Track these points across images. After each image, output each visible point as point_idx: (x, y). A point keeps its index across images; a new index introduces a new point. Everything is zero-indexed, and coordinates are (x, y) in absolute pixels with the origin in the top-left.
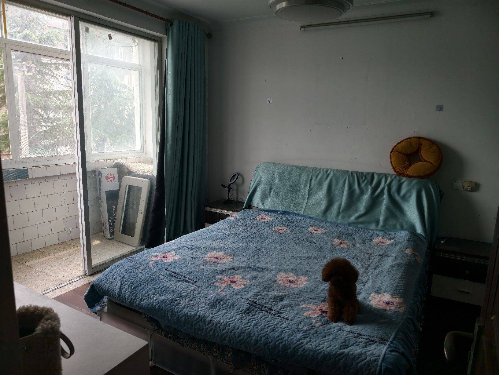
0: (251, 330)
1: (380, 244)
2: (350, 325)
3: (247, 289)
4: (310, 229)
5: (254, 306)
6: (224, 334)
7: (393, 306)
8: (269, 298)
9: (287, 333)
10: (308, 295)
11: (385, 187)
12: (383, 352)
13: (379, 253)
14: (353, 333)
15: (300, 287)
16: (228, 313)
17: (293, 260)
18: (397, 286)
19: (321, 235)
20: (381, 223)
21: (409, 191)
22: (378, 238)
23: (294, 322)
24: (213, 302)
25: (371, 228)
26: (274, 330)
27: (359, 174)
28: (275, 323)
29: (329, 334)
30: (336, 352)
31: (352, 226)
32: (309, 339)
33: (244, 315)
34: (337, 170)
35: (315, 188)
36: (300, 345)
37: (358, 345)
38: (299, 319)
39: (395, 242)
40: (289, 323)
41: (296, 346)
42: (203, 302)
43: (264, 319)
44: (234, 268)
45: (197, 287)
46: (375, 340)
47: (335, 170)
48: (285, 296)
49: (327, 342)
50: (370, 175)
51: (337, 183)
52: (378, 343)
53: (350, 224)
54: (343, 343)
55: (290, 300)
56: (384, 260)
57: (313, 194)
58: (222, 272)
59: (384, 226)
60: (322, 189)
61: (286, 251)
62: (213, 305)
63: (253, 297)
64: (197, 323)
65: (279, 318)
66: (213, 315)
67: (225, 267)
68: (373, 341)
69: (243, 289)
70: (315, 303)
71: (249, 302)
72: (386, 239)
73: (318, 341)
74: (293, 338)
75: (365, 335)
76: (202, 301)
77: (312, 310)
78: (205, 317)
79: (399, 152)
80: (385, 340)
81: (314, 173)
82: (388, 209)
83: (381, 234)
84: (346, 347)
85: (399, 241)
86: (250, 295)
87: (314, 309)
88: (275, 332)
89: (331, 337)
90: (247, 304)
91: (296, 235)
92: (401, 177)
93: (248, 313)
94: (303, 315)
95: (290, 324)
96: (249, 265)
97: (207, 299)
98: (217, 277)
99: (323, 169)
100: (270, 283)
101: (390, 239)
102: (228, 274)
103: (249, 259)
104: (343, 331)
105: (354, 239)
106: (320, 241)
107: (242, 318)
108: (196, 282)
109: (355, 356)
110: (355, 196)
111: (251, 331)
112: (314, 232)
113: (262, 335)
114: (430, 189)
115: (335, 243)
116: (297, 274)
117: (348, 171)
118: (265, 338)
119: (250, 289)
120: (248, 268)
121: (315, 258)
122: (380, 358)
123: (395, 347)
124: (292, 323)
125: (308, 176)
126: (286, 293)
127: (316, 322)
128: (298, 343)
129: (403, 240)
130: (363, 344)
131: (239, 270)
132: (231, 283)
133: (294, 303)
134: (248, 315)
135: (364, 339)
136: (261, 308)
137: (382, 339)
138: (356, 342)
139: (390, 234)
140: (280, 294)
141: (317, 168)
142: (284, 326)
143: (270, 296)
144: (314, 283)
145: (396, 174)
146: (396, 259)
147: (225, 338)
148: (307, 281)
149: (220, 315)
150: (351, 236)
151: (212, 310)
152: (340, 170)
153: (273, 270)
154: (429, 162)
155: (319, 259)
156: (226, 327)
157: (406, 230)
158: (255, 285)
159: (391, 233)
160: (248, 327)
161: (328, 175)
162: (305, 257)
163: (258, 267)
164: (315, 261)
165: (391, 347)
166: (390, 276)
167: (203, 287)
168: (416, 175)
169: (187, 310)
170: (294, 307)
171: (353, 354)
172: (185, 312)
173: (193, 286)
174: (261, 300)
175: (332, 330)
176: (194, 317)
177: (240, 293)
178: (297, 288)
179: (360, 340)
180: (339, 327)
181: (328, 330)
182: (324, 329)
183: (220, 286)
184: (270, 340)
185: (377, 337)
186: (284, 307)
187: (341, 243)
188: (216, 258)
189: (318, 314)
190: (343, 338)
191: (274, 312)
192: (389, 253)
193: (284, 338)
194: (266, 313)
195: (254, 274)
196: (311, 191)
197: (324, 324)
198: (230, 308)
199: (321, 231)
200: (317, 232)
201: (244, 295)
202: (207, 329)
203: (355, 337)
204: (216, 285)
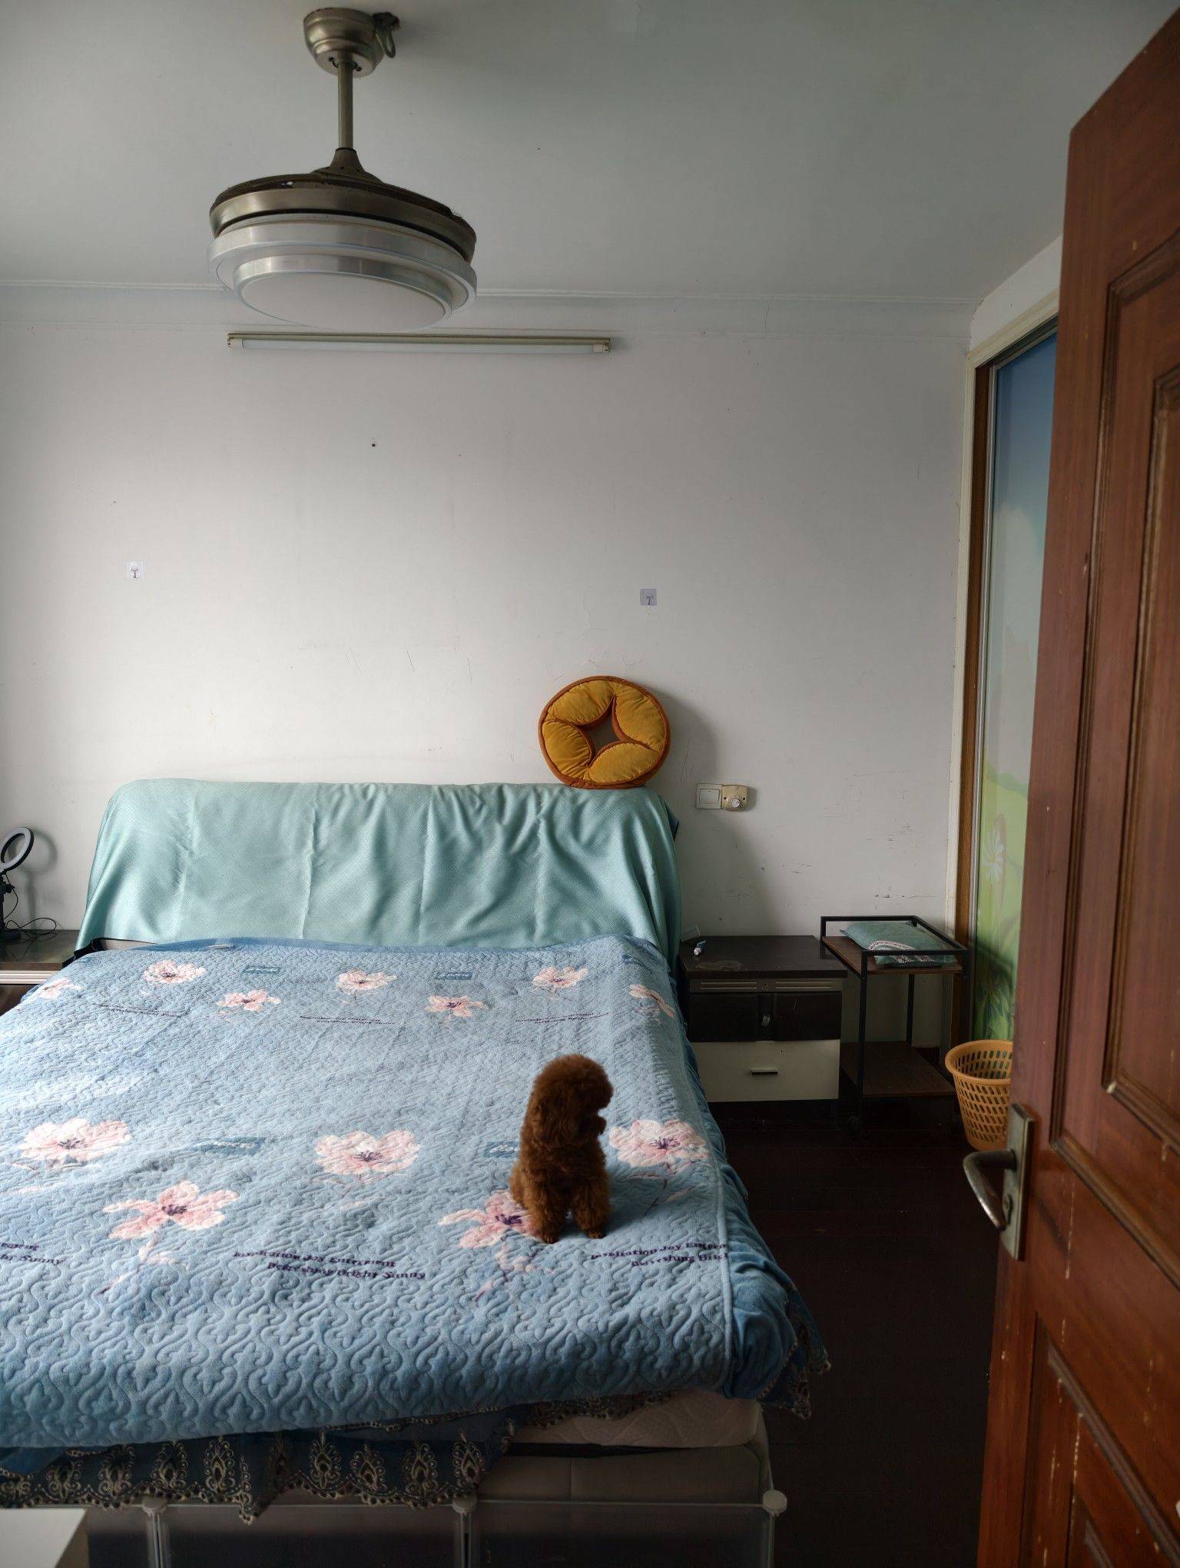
0: (318, 1350)
1: (556, 985)
2: (601, 1237)
3: (239, 1220)
4: (341, 980)
5: (296, 1268)
6: (217, 1399)
7: (680, 1149)
8: (328, 1228)
9: (441, 1320)
10: (442, 1183)
11: (539, 822)
12: (725, 1280)
13: (567, 1013)
14: (622, 1255)
15: (405, 1167)
16: (210, 1320)
17: (338, 1089)
18: (658, 1094)
19: (383, 994)
20: (540, 927)
21: (602, 826)
22: (543, 970)
23: (444, 1278)
24: (140, 1300)
25: (514, 946)
26: (393, 1323)
27: (463, 791)
28: (389, 1301)
29: (563, 1280)
30: (607, 1326)
31: (460, 950)
32: (515, 1314)
33: (273, 1309)
34: (395, 786)
35: (334, 850)
36: (495, 1342)
37: (652, 1284)
38: (455, 1262)
39: (593, 972)
40: (431, 1287)
41: (484, 1349)
42: (97, 1312)
43: (347, 1299)
44: (153, 1163)
45: (49, 1266)
46: (687, 1253)
47: (390, 786)
48: (376, 1205)
49: (569, 1303)
50: (494, 792)
51: (402, 822)
52: (697, 1260)
53: (452, 944)
54: (611, 1291)
55: (397, 1214)
56: (589, 1030)
57: (327, 868)
58: (117, 1188)
59: (548, 934)
60: (355, 849)
61: (301, 1067)
62: (143, 1308)
63: (277, 1239)
64: (98, 1394)
65: (391, 1283)
66: (157, 1346)
67: (122, 1169)
68: (684, 1259)
69: (223, 1224)
70: (475, 1203)
71: (270, 1260)
72: (565, 970)
73: (541, 1310)
74: (465, 1329)
75: (656, 1251)
76: (90, 1311)
77: (477, 1224)
78: (126, 1362)
79: (562, 721)
80: (710, 1247)
81: (323, 800)
82: (554, 883)
83: (547, 956)
84: (624, 1300)
85: (601, 968)
86: (261, 1237)
87: (480, 1220)
88: (400, 1329)
89: (572, 1284)
90: (269, 1268)
91: (306, 1009)
92: (577, 790)
93: (286, 1297)
94: (460, 1250)
95: (436, 1288)
96: (198, 1140)
97: (110, 1294)
98: (109, 1209)
99: (351, 787)
100: (305, 1180)
101: (577, 968)
102: (144, 1188)
103: (190, 1122)
104: (593, 1258)
105: (482, 986)
106: (388, 1013)
107: (269, 1320)
108: (34, 1248)
109: (659, 1316)
110: (461, 858)
111: (318, 1353)
112: (357, 987)
113: (361, 1352)
114: (652, 815)
115: (434, 1009)
116: (373, 1130)
117: (429, 787)
118: (373, 1358)
119: (250, 1218)
120: (204, 1150)
121: (402, 1066)
122: (723, 1300)
123: (743, 1258)
124: (441, 1283)
125: (305, 812)
126: (375, 1198)
127: (509, 1257)
128: (487, 1336)
129: (608, 964)
130: (664, 1276)
131: (176, 1167)
132: (171, 1218)
133: (414, 1220)
134: (285, 1303)
135: (659, 1261)
136: (319, 1269)
137: (702, 1246)
138: (644, 1278)
139: (569, 954)
140: (358, 1204)
141: (329, 786)
142: (418, 1299)
143: (331, 1223)
144: (439, 1143)
145: (560, 782)
146: (618, 1019)
147: (224, 1409)
148: (415, 1142)
149: (182, 1336)
150: (469, 978)
151: (145, 1331)
152: (405, 785)
153: (291, 1137)
154: (640, 743)
155: (413, 1066)
156: (222, 1369)
157: (608, 933)
158: (260, 1202)
159: (571, 949)
160: (301, 1342)
161: (371, 805)
162: (368, 1070)
163: (238, 1140)
164: (407, 1077)
165: (734, 1260)
166: (628, 1068)
167: (74, 1258)
168: (614, 780)
169: (40, 1359)
170: (421, 1234)
171: (651, 1314)
172: (35, 1371)
173: (29, 1264)
174: (308, 1241)
175: (564, 1264)
176: (80, 1376)
177: (223, 1242)
178: (397, 1170)
179: (651, 1268)
180: (577, 1252)
181: (553, 1268)
182: (542, 1271)
183: (134, 1236)
184: (393, 1358)
185: (688, 1246)
186: (389, 1242)
187: (452, 1005)
188: (68, 1145)
189: (499, 1231)
190: (604, 1277)
191: (367, 1267)
192: (592, 1005)
193: (436, 1339)
194: (344, 1278)
195: (239, 1164)
196: (321, 861)
197: (534, 1256)
198: (212, 1299)
199: (376, 983)
200: (369, 987)
201: (242, 1243)
202: (143, 1404)
203: (633, 1265)
204: (118, 1239)
